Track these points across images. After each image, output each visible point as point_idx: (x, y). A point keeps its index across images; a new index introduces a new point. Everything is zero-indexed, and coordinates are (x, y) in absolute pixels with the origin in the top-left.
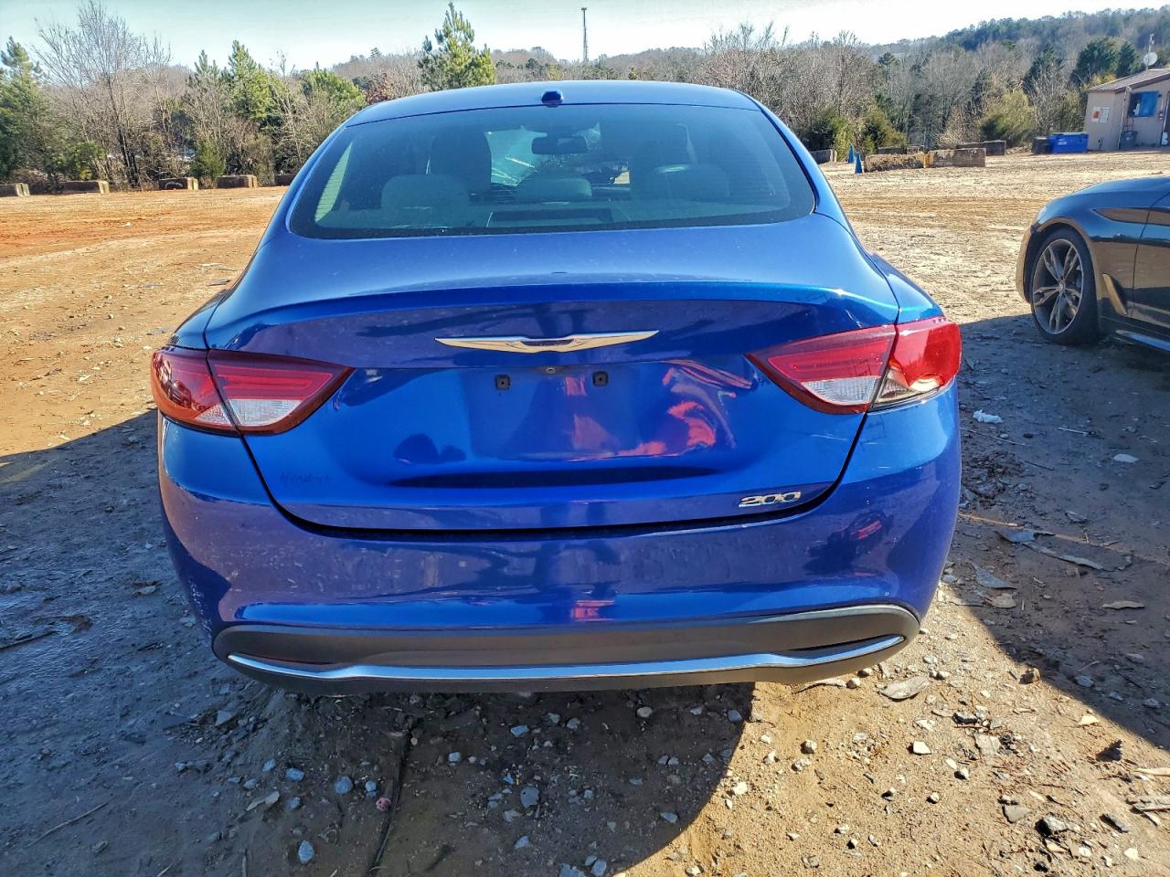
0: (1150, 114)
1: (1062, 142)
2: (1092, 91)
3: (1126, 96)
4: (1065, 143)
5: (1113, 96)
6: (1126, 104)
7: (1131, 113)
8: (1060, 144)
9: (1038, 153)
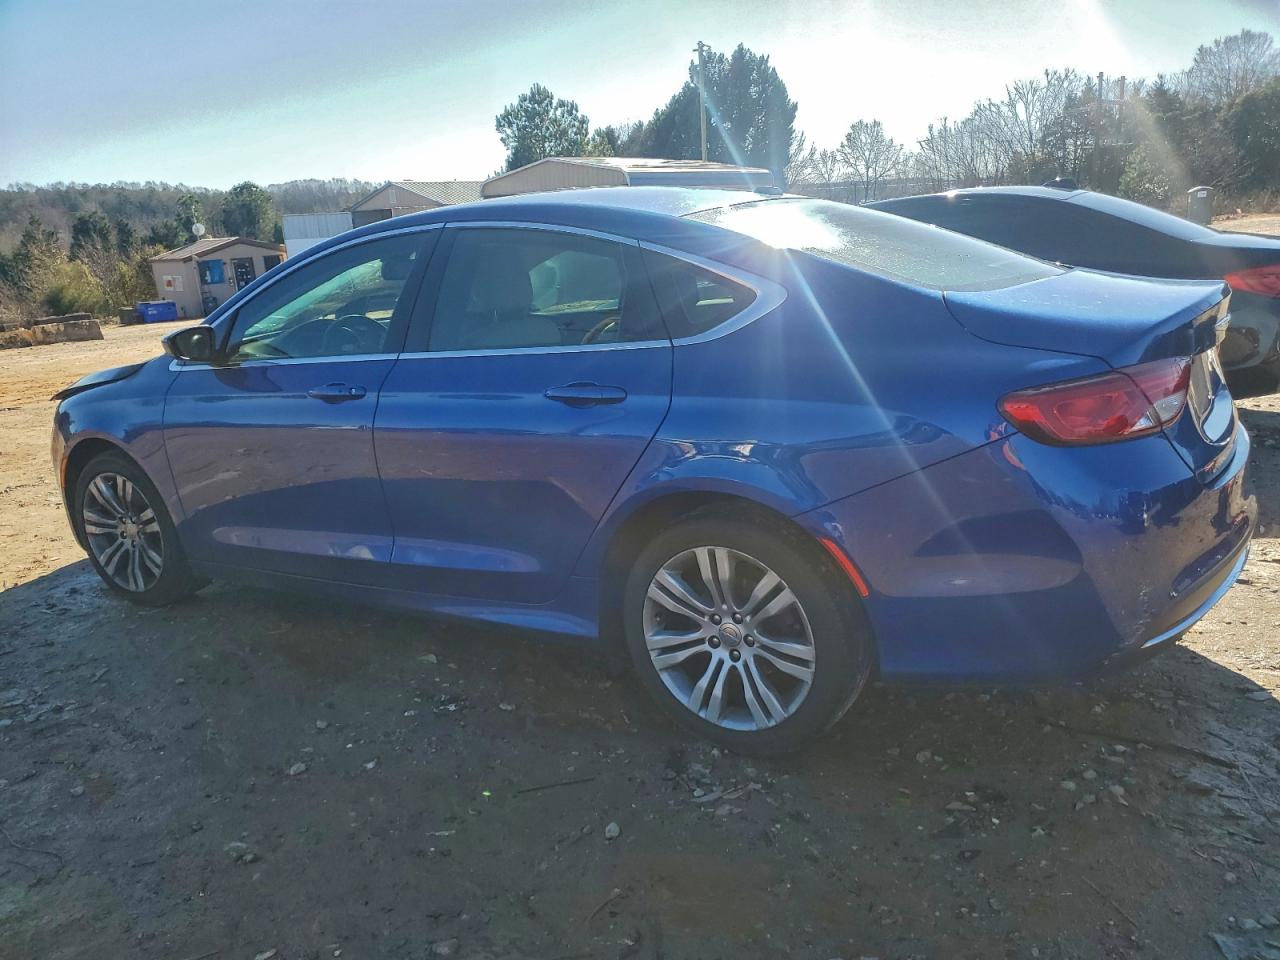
0: (221, 281)
1: (152, 312)
2: (155, 261)
3: (193, 264)
4: (155, 312)
5: (181, 263)
6: (196, 273)
7: (203, 281)
8: (150, 313)
9: (130, 323)
